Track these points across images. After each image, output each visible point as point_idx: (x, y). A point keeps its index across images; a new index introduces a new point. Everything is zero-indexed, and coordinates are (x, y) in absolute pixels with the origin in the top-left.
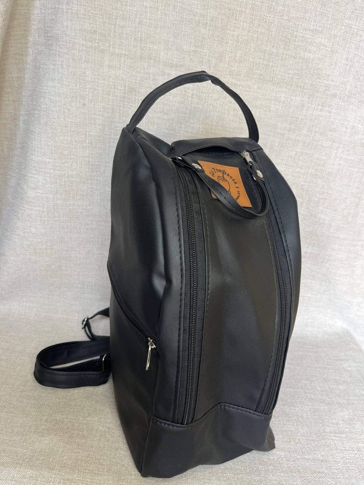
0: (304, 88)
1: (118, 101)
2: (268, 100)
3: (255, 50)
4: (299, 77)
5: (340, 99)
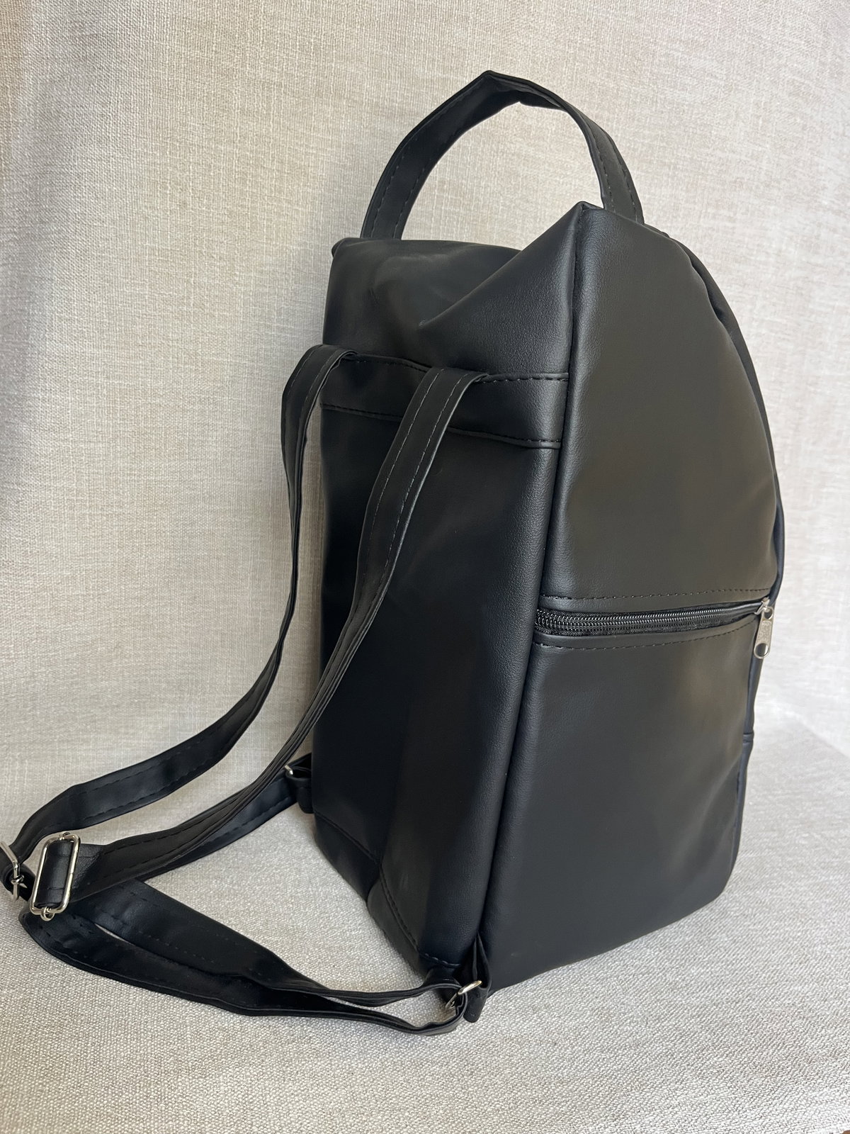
0: (675, 168)
1: (266, 198)
3: (570, 82)
4: (665, 144)
5: (751, 190)
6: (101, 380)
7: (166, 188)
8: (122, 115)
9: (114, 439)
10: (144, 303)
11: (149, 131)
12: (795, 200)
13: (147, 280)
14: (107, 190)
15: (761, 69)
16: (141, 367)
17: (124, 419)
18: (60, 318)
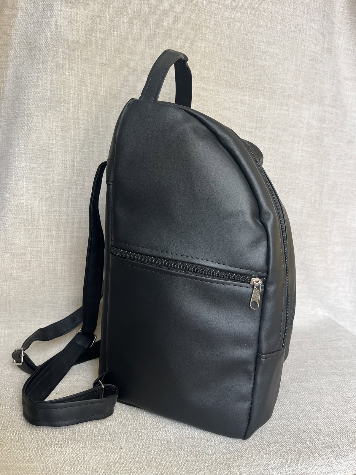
0: (264, 91)
1: (101, 106)
2: (235, 102)
3: (220, 60)
4: (259, 82)
5: (295, 99)
6: (37, 176)
7: (62, 103)
8: (45, 77)
9: (42, 199)
10: (53, 147)
11: (55, 82)
12: (314, 102)
13: (54, 138)
14: (39, 104)
15: (297, 51)
16: (52, 171)
17: (45, 191)
18: (21, 153)
